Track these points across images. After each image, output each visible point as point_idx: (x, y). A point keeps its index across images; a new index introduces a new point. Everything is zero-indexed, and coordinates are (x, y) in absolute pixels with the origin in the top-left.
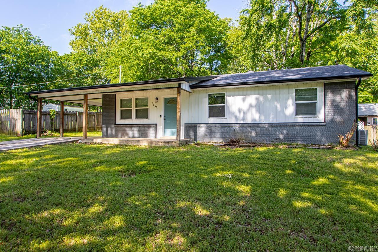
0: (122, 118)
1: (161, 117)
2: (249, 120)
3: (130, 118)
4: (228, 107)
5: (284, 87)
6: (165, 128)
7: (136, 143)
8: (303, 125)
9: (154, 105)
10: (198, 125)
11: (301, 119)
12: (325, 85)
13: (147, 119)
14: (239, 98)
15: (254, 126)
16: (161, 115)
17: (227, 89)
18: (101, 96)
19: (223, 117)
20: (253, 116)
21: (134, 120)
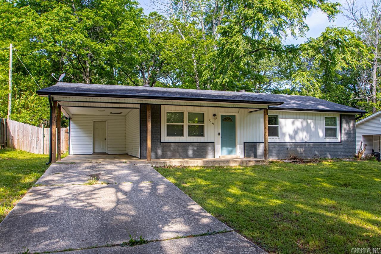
0: (169, 134)
1: (219, 135)
2: (298, 140)
3: (182, 134)
4: (281, 129)
5: (318, 115)
6: (222, 147)
7: (224, 163)
8: (330, 144)
9: (211, 122)
10: (257, 144)
11: (328, 140)
12: (341, 116)
13: (203, 137)
14: (289, 121)
15: (301, 145)
16: (219, 133)
17: (280, 112)
18: (138, 106)
19: (276, 137)
20: (303, 137)
21: (186, 138)
